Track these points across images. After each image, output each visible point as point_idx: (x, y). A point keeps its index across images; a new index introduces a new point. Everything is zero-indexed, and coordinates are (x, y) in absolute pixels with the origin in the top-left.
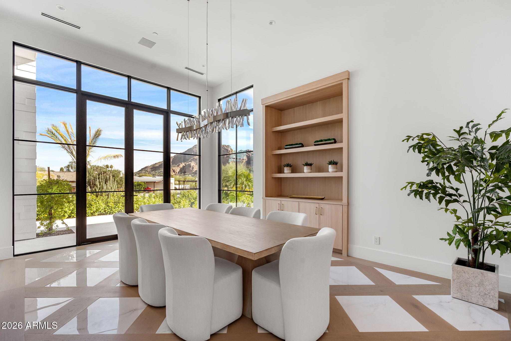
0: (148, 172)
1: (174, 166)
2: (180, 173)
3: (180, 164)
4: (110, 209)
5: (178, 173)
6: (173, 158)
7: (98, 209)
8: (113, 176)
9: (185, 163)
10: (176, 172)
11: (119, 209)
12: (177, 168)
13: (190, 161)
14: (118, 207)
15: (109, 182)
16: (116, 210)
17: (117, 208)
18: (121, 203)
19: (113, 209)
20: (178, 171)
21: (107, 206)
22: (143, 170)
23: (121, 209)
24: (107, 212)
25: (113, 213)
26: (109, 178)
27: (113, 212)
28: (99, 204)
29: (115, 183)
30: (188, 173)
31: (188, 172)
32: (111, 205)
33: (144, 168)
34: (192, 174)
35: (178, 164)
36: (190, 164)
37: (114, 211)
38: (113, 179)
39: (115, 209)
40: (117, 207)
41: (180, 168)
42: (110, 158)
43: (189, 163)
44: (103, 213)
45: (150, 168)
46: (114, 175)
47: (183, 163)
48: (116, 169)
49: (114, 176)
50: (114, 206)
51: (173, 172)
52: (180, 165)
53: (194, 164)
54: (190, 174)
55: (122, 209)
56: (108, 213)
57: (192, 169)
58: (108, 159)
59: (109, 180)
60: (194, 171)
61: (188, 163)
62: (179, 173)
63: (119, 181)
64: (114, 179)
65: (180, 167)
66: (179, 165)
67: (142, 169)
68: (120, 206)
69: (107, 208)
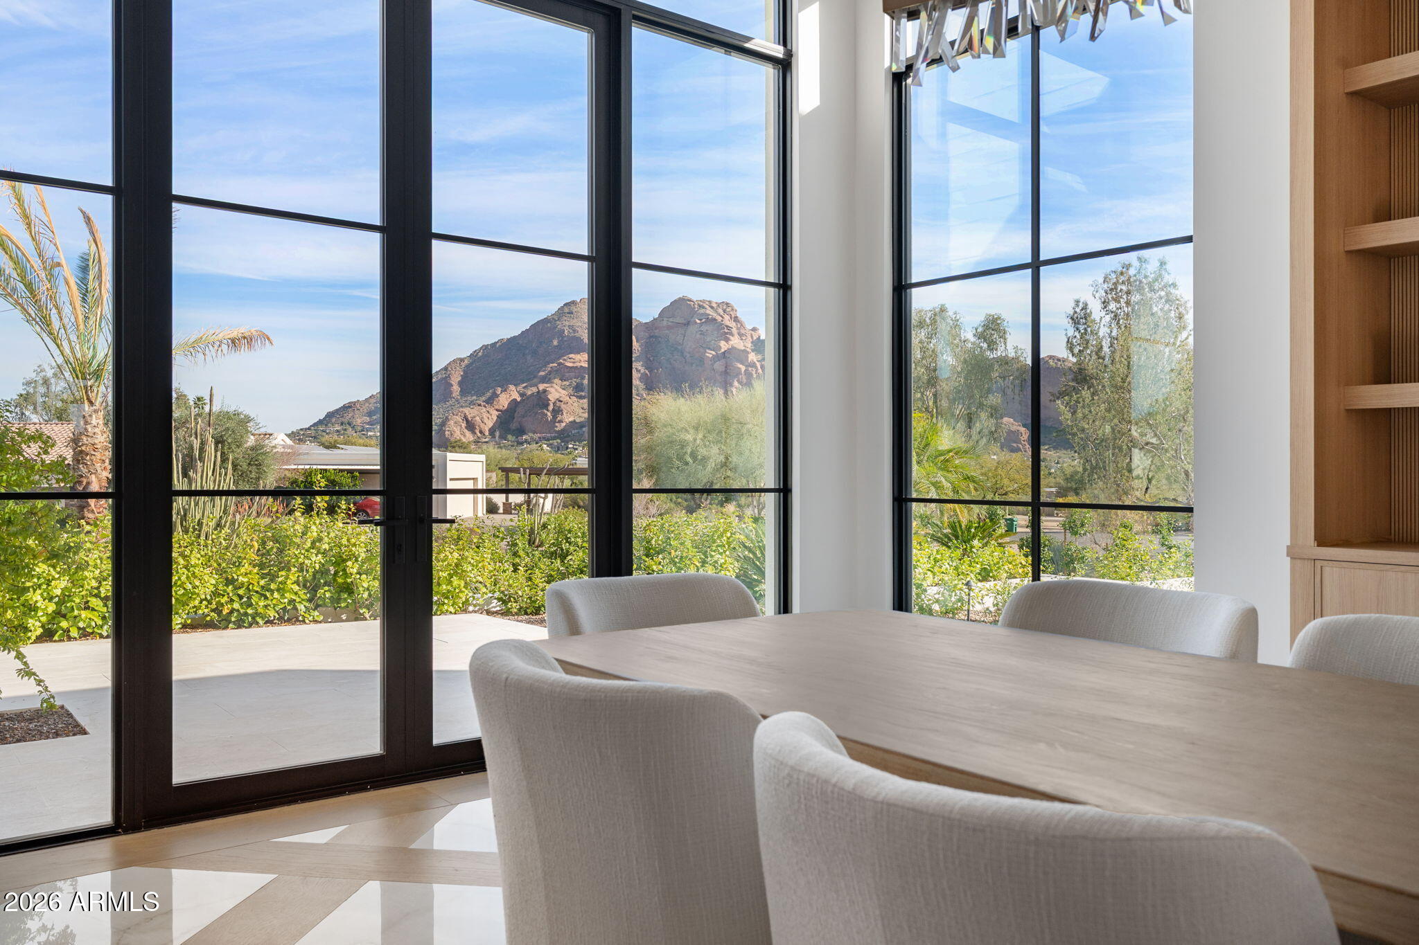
0: (353, 427)
1: (472, 403)
2: (497, 434)
3: (499, 390)
4: (241, 597)
5: (487, 433)
6: (467, 366)
7: (183, 594)
8: (219, 441)
9: (520, 388)
10: (481, 432)
11: (286, 600)
12: (484, 410)
13: (545, 380)
14: (278, 590)
15: (199, 470)
16: (269, 602)
17: (276, 595)
18: (294, 570)
19: (255, 599)
20: (490, 424)
21: (229, 582)
22: (334, 420)
23: (292, 601)
24: (225, 611)
25: (258, 619)
26: (202, 450)
27: (257, 614)
28: (186, 567)
29: (226, 474)
30: (536, 436)
31: (534, 432)
32: (245, 580)
33: (337, 411)
34: (554, 438)
35: (489, 394)
36: (545, 391)
37: (260, 610)
38: (219, 454)
39: (266, 598)
40: (273, 586)
41: (497, 413)
42: (213, 351)
43: (542, 387)
44: (208, 618)
45: (365, 409)
46: (221, 436)
47: (512, 387)
48: (231, 409)
49: (222, 442)
50: (262, 583)
51: (466, 431)
52: (498, 396)
53: (563, 394)
54: (544, 438)
55: (298, 600)
56: (233, 619)
57: (554, 417)
58: (207, 352)
59: (201, 459)
60: (564, 424)
61: (534, 390)
62: (492, 431)
63: (245, 466)
64: (223, 454)
65: (497, 407)
66: (495, 396)
67: (330, 415)
68: (289, 582)
69: (225, 591)
